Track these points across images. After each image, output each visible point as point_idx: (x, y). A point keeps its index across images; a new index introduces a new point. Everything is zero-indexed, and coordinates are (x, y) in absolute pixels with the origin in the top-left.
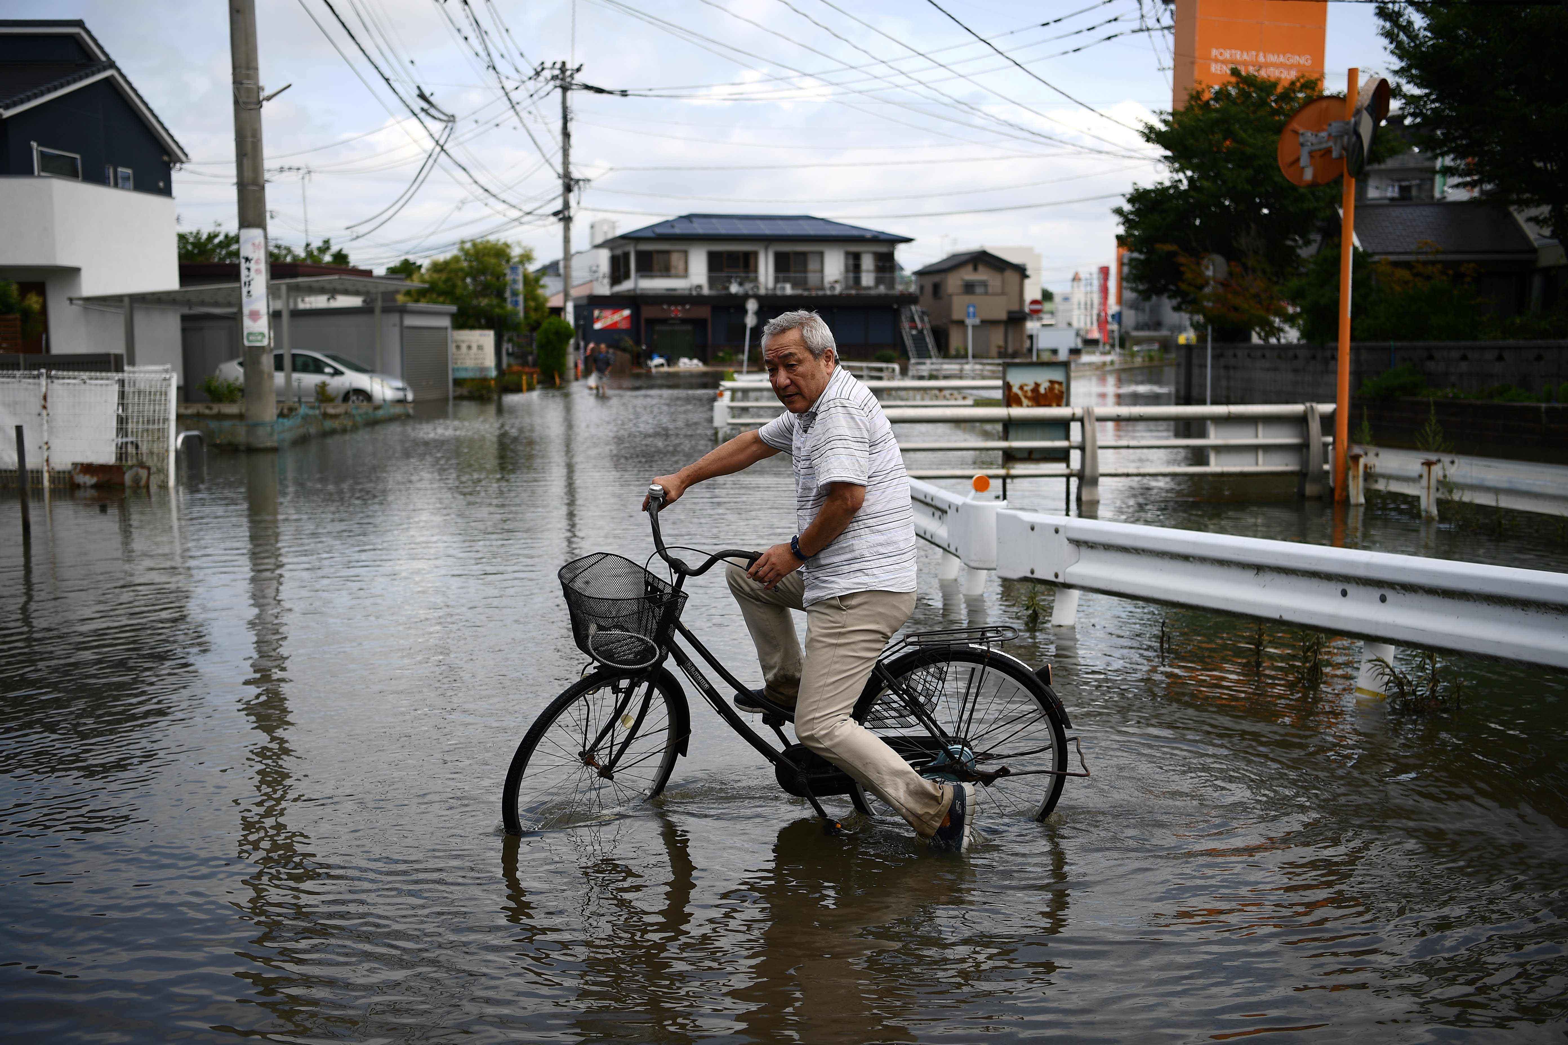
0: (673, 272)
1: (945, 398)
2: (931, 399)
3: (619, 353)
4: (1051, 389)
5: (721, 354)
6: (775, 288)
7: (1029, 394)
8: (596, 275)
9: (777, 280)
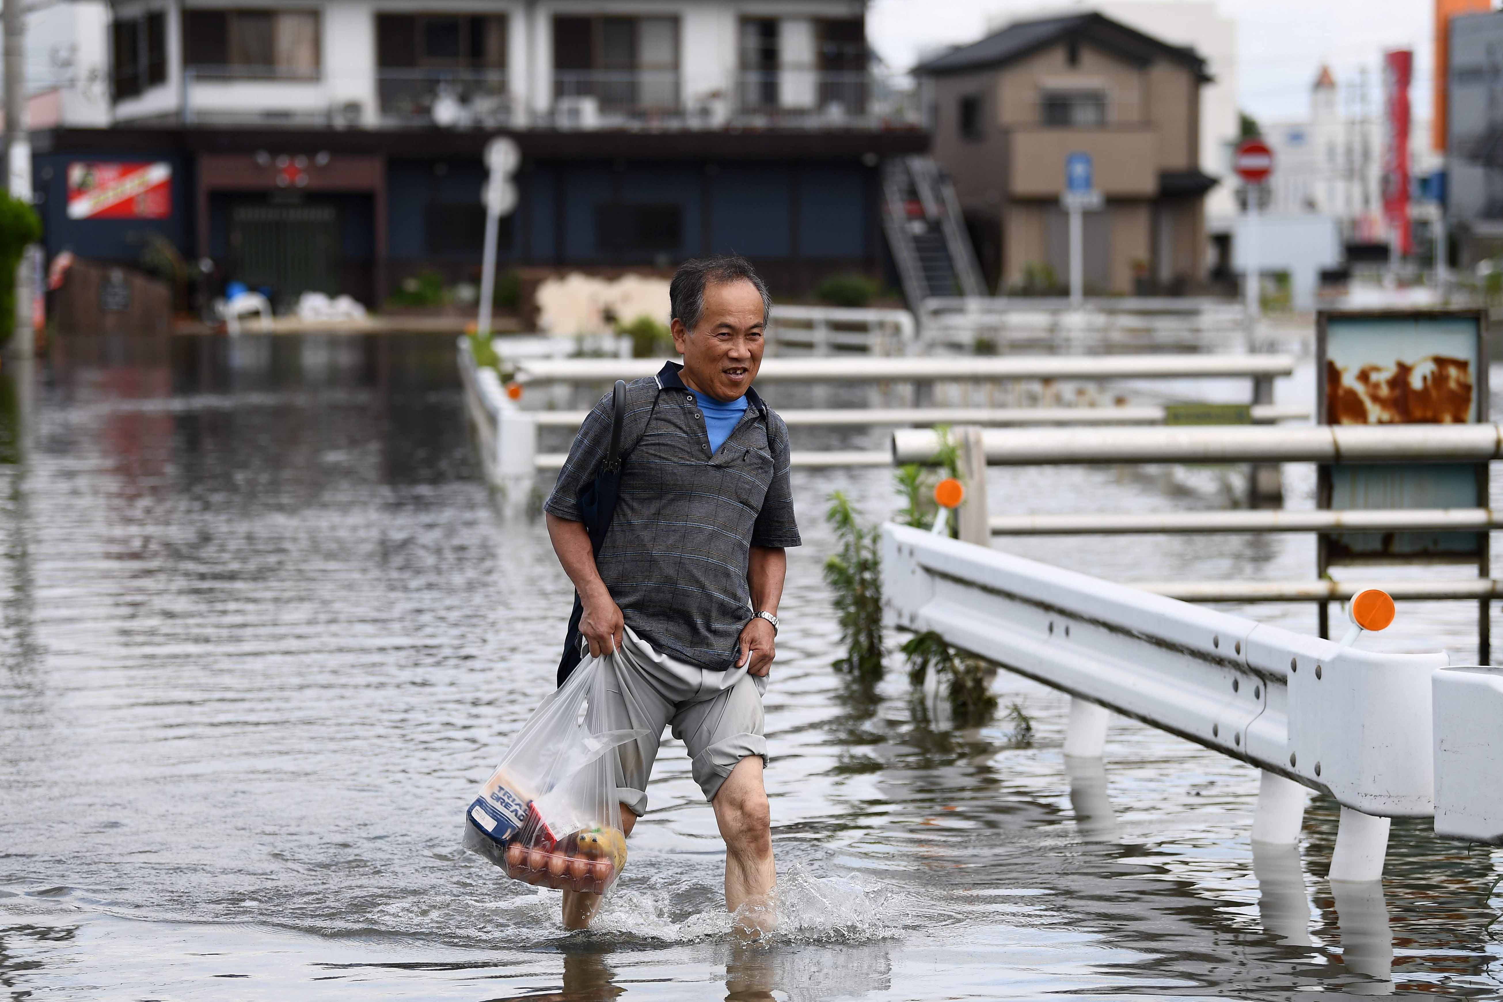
0: (282, 68)
1: (1059, 401)
2: (1019, 405)
3: (139, 282)
4: (1439, 379)
5: (412, 285)
6: (552, 112)
7: (1384, 391)
8: (69, 73)
9: (559, 90)
